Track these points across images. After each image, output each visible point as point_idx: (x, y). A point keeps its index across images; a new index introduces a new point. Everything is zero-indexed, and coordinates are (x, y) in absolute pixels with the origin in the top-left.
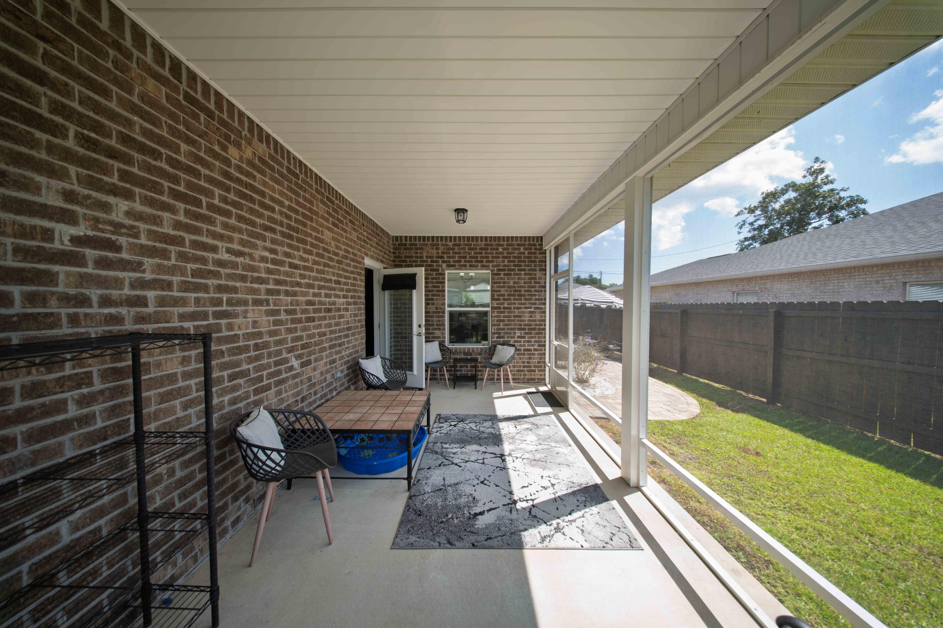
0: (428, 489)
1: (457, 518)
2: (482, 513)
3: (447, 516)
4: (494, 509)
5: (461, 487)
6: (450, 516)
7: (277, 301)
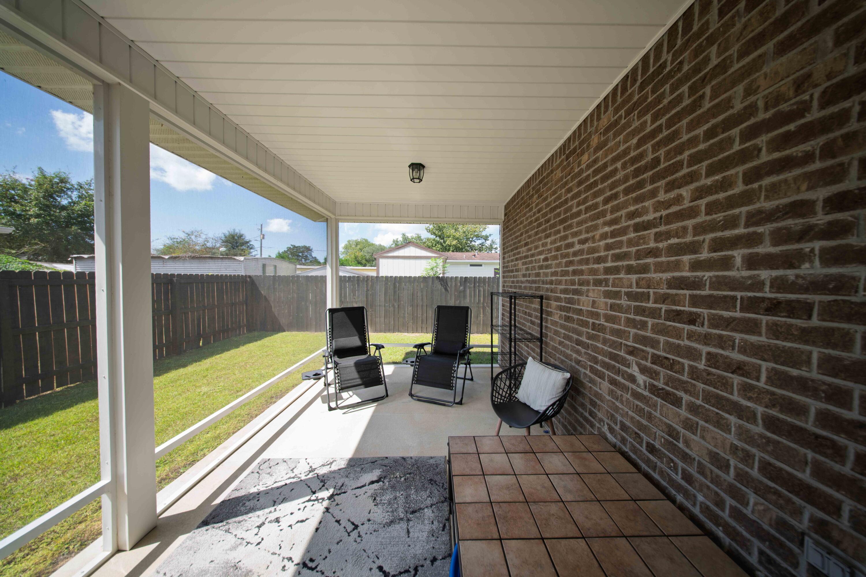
0: (428, 513)
1: (396, 477)
2: (372, 482)
3: (405, 479)
4: (358, 488)
5: (387, 518)
6: (403, 479)
7: (617, 281)
